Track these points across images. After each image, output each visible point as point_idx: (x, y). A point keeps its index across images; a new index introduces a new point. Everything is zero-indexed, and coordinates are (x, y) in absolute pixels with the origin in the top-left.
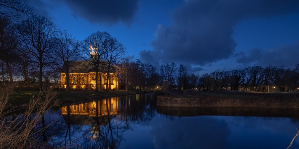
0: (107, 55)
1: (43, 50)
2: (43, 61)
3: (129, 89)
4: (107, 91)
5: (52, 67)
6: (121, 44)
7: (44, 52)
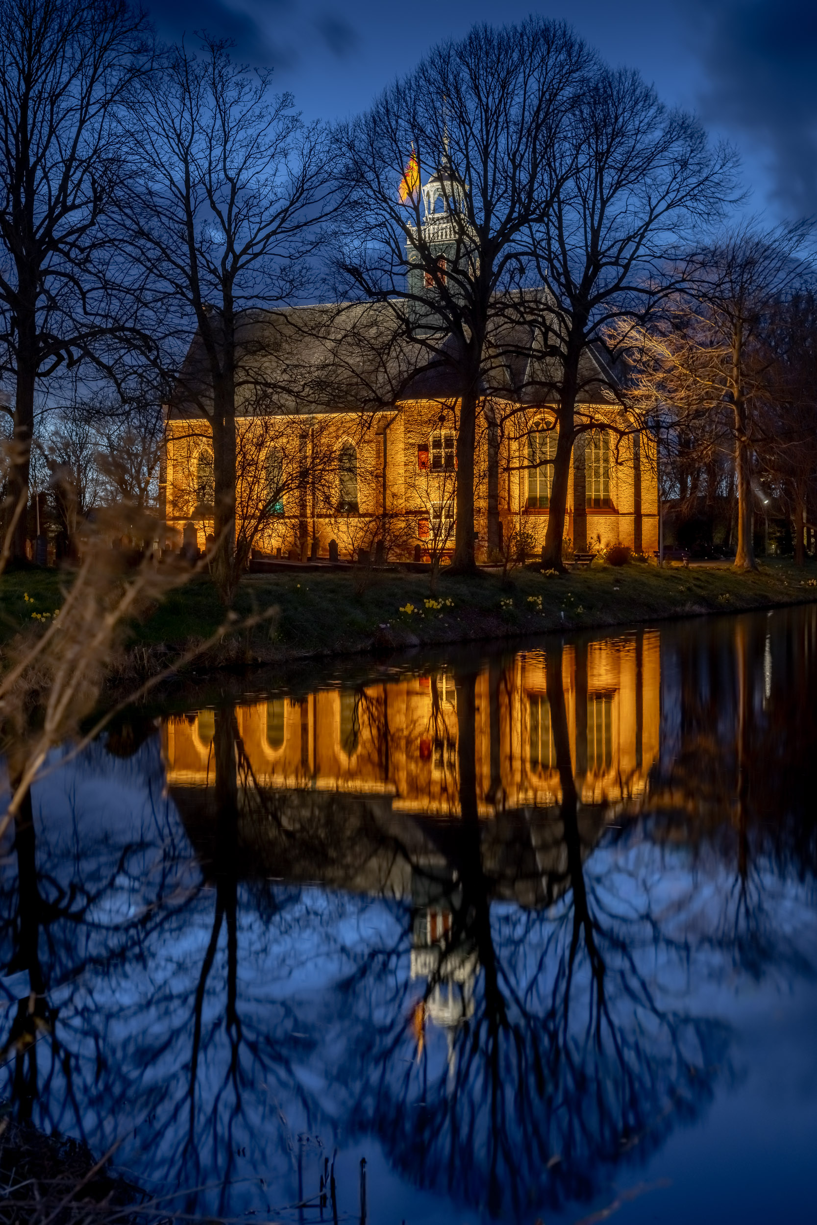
0: (554, 232)
1: (48, 231)
2: (39, 318)
3: (757, 549)
4: (563, 570)
5: (109, 369)
6: (684, 127)
7: (53, 245)
